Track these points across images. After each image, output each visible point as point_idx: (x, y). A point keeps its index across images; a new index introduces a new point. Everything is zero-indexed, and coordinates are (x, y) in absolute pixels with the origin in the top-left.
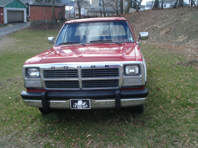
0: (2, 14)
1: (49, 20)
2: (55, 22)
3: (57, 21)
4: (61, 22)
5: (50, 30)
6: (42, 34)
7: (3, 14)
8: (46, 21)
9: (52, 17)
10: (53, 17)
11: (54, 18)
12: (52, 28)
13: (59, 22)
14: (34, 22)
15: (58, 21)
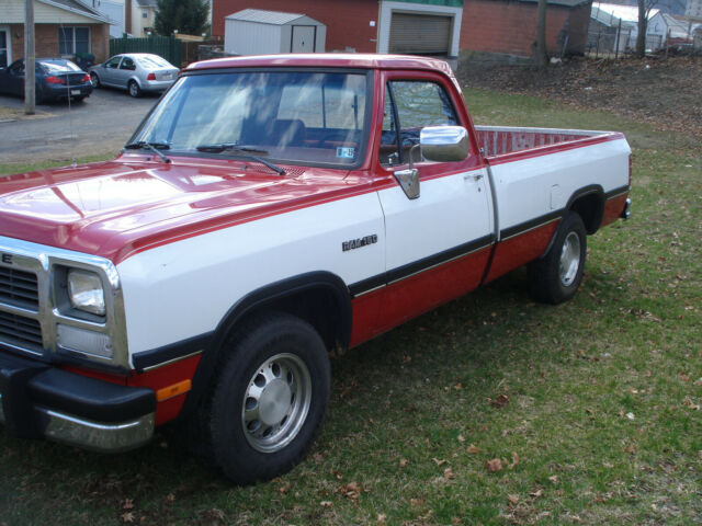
0: (372, 24)
1: (523, 54)
2: (542, 63)
3: (549, 60)
4: (566, 63)
5: (517, 89)
6: (477, 102)
7: (376, 24)
8: (514, 56)
9: (532, 42)
10: (535, 44)
11: (539, 48)
12: (526, 85)
13: (557, 65)
14: (471, 58)
15: (554, 60)
